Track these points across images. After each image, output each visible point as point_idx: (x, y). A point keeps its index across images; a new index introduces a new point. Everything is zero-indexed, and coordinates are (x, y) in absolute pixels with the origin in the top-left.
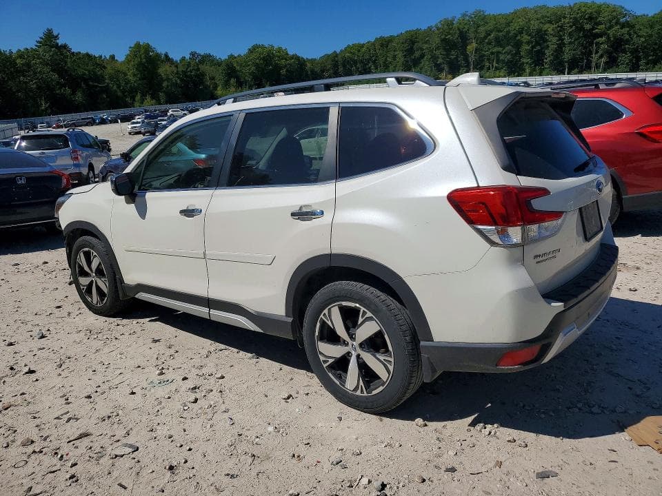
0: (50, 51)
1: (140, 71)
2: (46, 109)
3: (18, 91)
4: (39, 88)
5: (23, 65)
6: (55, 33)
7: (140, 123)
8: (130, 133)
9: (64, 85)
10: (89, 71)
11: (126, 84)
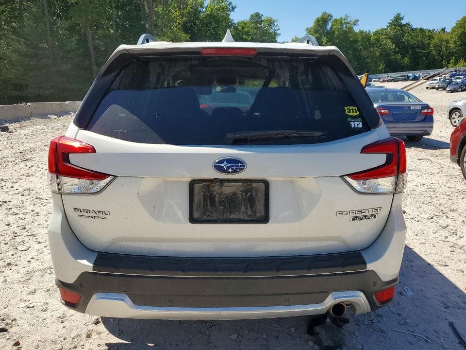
0: (395, 29)
1: (461, 39)
2: (382, 69)
3: (367, 57)
4: (381, 54)
5: (374, 39)
6: (401, 16)
7: (437, 80)
8: (427, 88)
9: (398, 53)
10: (418, 42)
11: (447, 49)
